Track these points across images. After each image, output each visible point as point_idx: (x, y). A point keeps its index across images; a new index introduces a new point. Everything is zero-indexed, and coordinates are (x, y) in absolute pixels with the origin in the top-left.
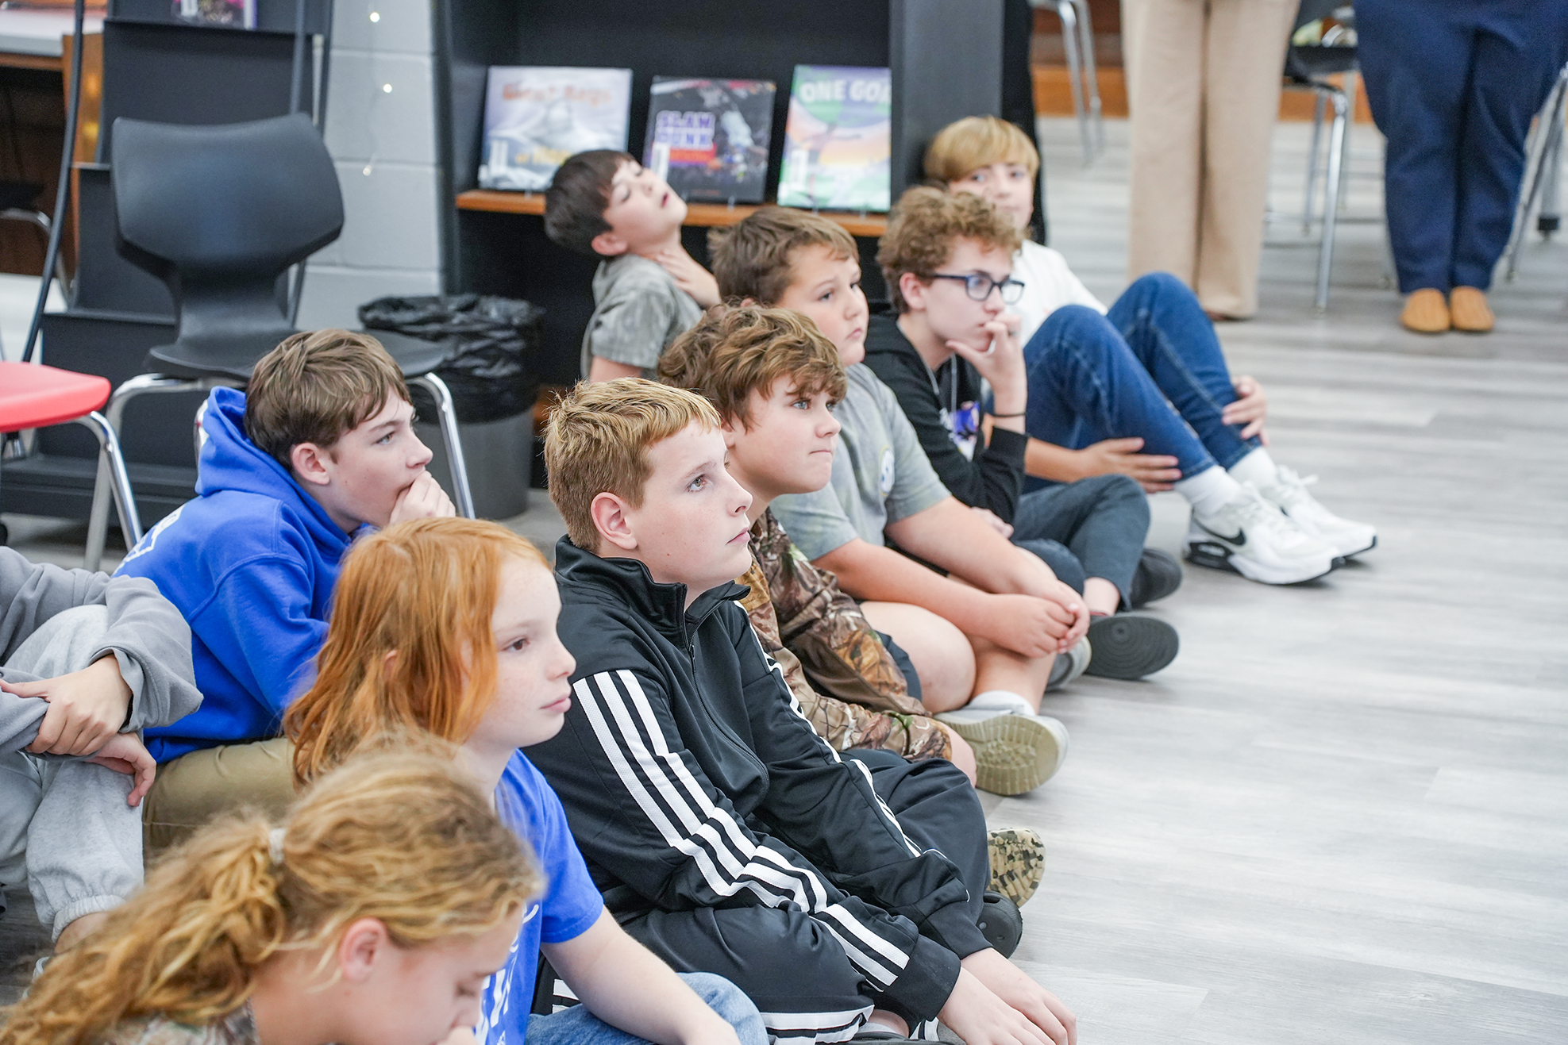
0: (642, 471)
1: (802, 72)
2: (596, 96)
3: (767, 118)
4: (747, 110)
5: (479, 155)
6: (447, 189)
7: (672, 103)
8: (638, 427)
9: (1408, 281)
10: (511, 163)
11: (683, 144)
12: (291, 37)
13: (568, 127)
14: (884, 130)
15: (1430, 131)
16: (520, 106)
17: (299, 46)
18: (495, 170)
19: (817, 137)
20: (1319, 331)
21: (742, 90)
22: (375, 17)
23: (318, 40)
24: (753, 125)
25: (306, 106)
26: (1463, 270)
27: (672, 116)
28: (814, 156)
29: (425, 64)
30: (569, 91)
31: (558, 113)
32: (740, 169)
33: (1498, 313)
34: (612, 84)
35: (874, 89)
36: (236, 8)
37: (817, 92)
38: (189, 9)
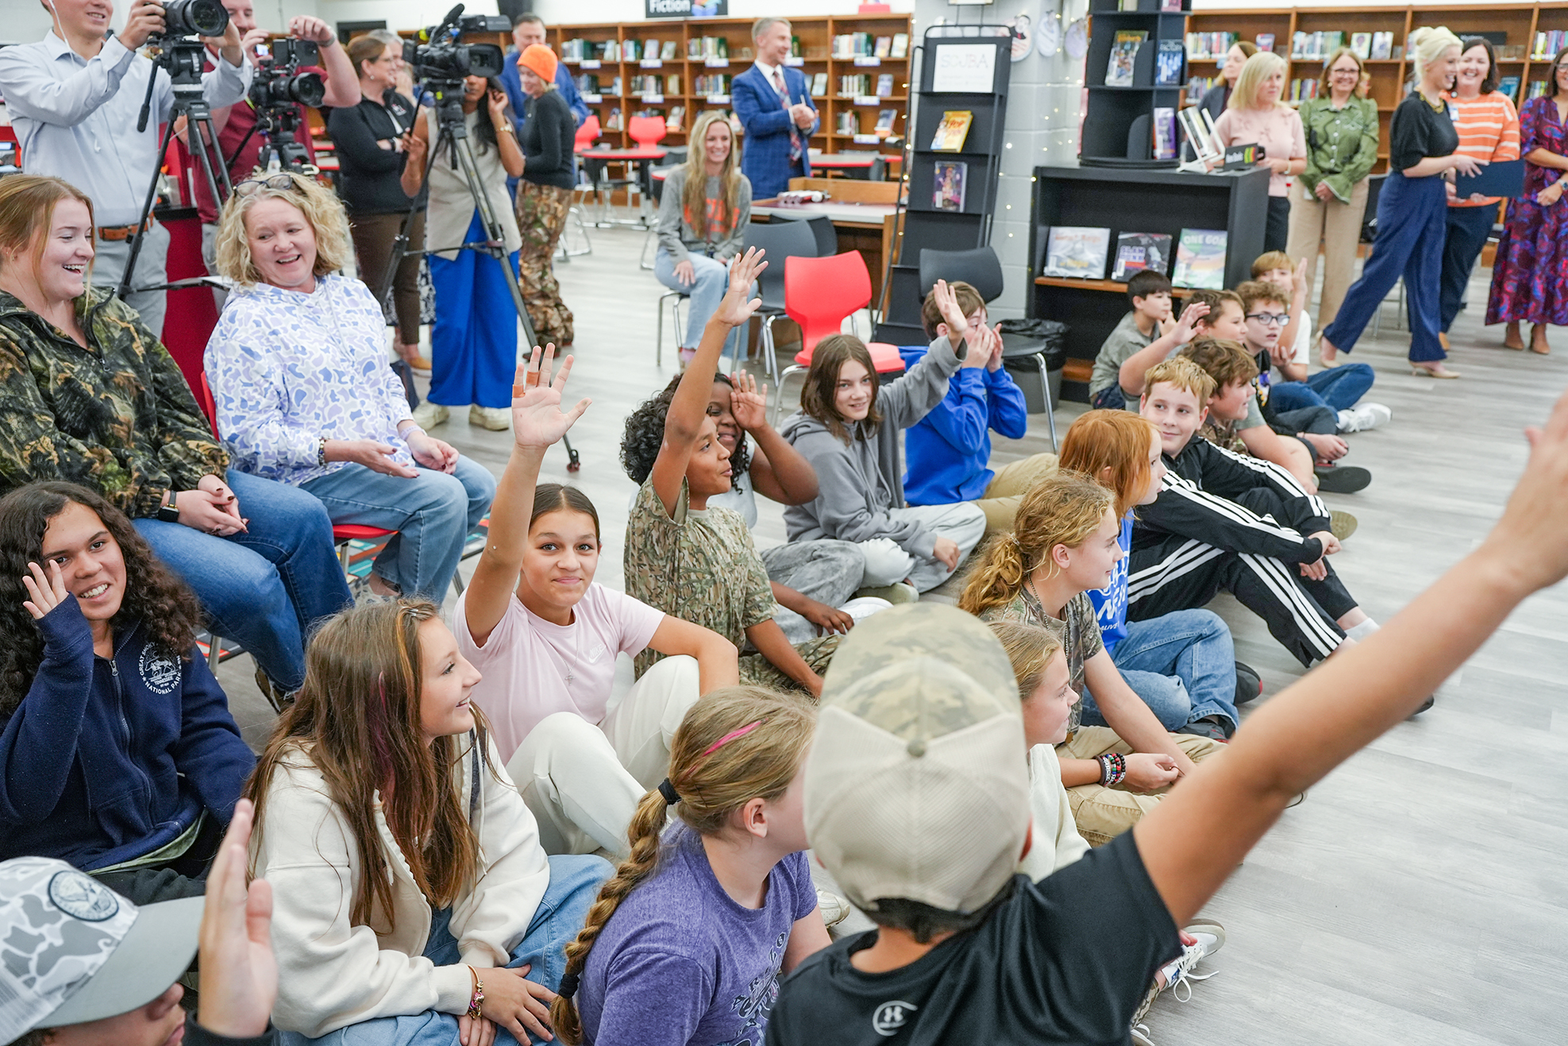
1: (1184, 231)
2: (1095, 239)
3: (1168, 250)
4: (1160, 246)
5: (1044, 263)
6: (1031, 277)
7: (1127, 242)
10: (1058, 266)
11: (1132, 260)
12: (980, 216)
13: (1082, 251)
14: (1223, 255)
16: (1063, 243)
17: (982, 218)
18: (1050, 269)
19: (1190, 258)
21: (1157, 238)
22: (1009, 207)
23: (989, 216)
24: (1162, 253)
25: (983, 243)
27: (1127, 248)
28: (1188, 266)
29: (1027, 225)
30: (1084, 237)
31: (1079, 246)
34: (1102, 235)
35: (1219, 240)
36: (957, 204)
37: (1190, 240)
38: (939, 204)
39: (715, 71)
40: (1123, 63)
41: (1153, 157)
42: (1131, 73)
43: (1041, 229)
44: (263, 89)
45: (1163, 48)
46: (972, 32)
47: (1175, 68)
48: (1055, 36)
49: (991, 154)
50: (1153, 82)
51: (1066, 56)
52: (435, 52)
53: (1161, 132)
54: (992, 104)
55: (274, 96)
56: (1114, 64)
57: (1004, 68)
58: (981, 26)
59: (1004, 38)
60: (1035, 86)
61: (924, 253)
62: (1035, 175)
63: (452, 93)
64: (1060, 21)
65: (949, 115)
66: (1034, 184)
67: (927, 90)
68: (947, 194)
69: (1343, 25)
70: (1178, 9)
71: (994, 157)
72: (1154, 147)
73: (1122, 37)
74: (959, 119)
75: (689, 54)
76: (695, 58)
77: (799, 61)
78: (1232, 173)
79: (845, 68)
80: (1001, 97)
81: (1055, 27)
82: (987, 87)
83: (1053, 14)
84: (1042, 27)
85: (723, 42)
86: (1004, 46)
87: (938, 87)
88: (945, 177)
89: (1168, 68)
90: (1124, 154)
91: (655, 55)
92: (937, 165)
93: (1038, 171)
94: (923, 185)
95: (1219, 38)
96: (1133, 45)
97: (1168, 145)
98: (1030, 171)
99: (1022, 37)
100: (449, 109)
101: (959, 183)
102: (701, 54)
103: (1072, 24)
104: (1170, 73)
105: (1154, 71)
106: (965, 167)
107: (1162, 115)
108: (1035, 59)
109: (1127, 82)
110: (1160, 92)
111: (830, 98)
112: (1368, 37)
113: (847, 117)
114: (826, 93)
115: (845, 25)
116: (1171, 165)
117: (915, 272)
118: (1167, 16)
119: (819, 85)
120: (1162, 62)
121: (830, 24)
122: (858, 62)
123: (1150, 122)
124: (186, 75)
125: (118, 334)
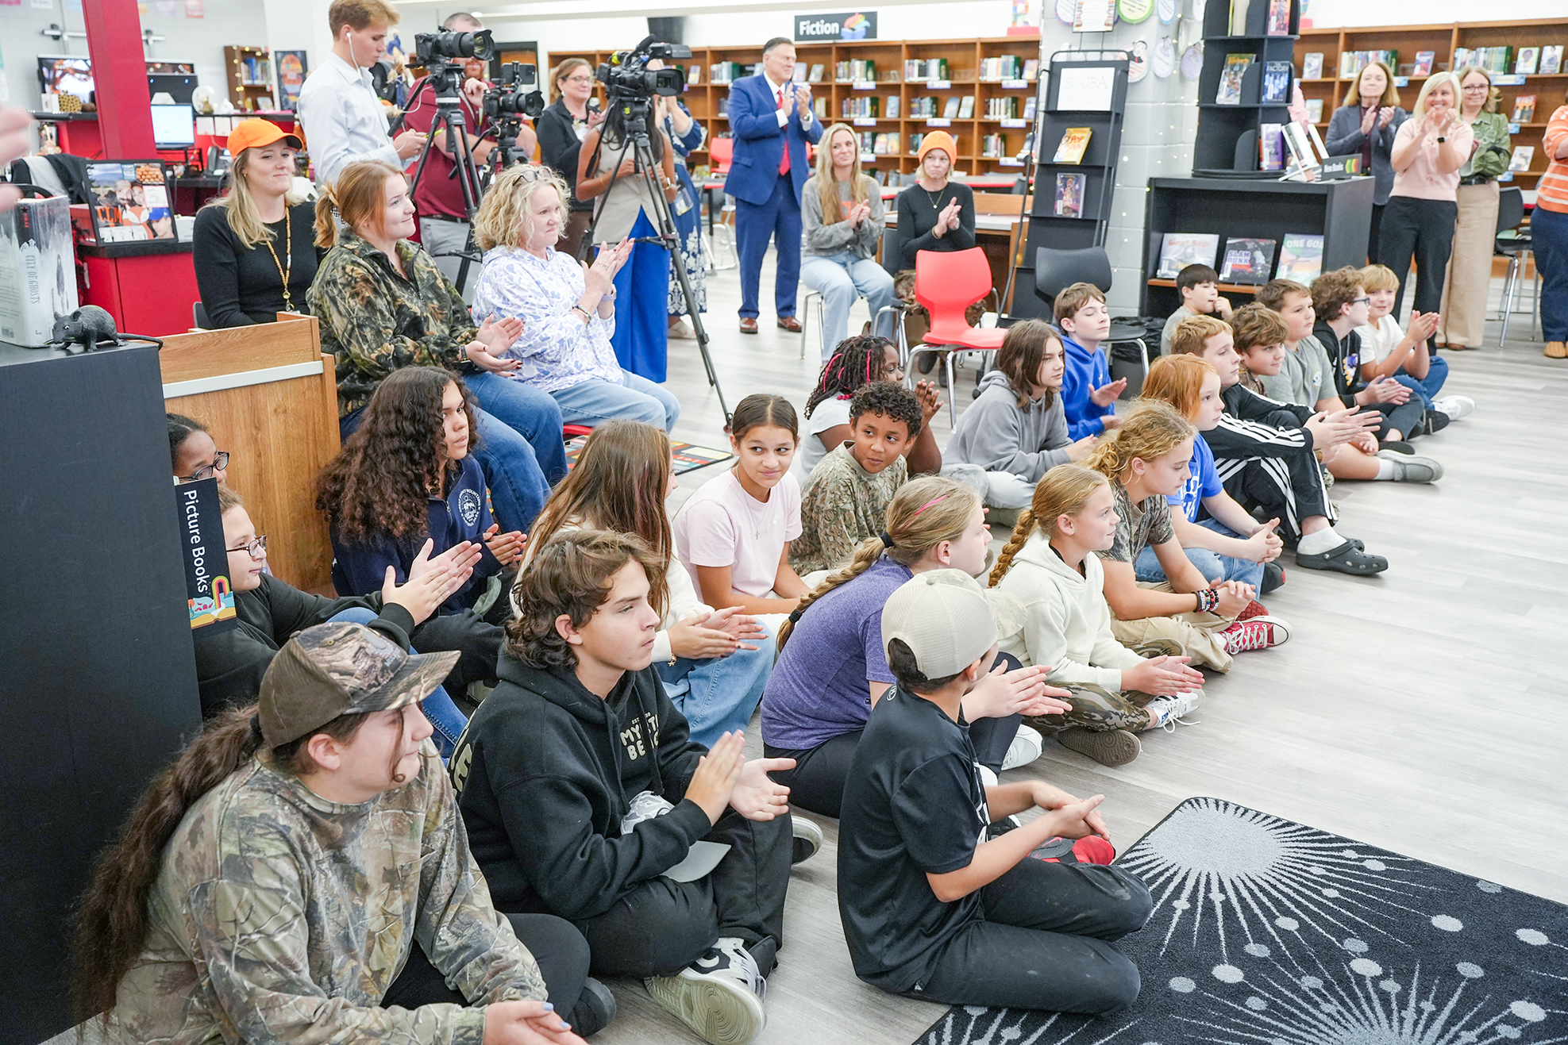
0: (1204, 346)
1: (1287, 236)
2: (1204, 244)
3: (1272, 254)
4: (1264, 251)
5: (1157, 266)
6: (1144, 277)
7: (1234, 247)
8: (1204, 331)
9: (1548, 336)
10: (1170, 269)
11: (1238, 262)
12: (1096, 221)
14: (1319, 255)
15: (1563, 272)
16: (1174, 248)
17: (1098, 224)
18: (1163, 271)
19: (1292, 261)
20: (1501, 355)
21: (1263, 243)
22: (1124, 214)
23: (1104, 223)
24: (1266, 256)
25: (1098, 244)
27: (1234, 252)
28: (1290, 268)
29: (1141, 231)
30: (1194, 242)
31: (1189, 250)
32: (1260, 272)
34: (1213, 240)
35: (1317, 243)
36: (1076, 211)
37: (1293, 244)
38: (1059, 212)
39: (862, 93)
40: (1232, 83)
41: (1259, 168)
42: (1239, 92)
43: (1155, 236)
44: (495, 103)
45: (1269, 68)
46: (1094, 57)
47: (1282, 87)
48: (1171, 59)
49: (1106, 165)
50: (1259, 100)
51: (1182, 77)
52: (626, 74)
53: (1268, 146)
54: (1109, 120)
55: (503, 108)
56: (1224, 84)
57: (1121, 88)
58: (1102, 51)
59: (1123, 61)
60: (1150, 105)
61: (1041, 251)
62: (1149, 185)
63: (638, 109)
64: (1176, 46)
65: (1071, 131)
66: (1148, 194)
67: (1051, 108)
68: (1068, 201)
70: (1285, 33)
71: (1110, 169)
72: (1260, 160)
73: (1232, 59)
74: (1079, 135)
75: (837, 77)
76: (843, 81)
77: (946, 84)
78: (1332, 181)
79: (992, 90)
80: (1117, 114)
81: (1171, 51)
82: (1106, 106)
83: (1169, 40)
84: (1158, 52)
85: (871, 64)
86: (1122, 70)
87: (1061, 106)
88: (1065, 186)
89: (1273, 87)
90: (1232, 167)
91: (803, 78)
92: (1060, 176)
93: (1152, 182)
94: (1046, 195)
96: (1241, 66)
97: (1275, 157)
98: (1145, 182)
99: (1140, 60)
100: (635, 122)
101: (1078, 192)
102: (849, 77)
103: (1188, 48)
104: (1277, 92)
105: (1261, 89)
106: (1083, 178)
107: (1269, 131)
108: (1151, 81)
109: (1235, 101)
110: (1267, 109)
111: (976, 120)
112: (1535, 51)
113: (993, 140)
114: (973, 116)
115: (993, 49)
116: (1277, 175)
117: (1032, 271)
118: (1274, 40)
119: (965, 108)
120: (1269, 81)
121: (978, 47)
122: (1005, 85)
123: (1257, 137)
124: (450, 90)
125: (425, 276)
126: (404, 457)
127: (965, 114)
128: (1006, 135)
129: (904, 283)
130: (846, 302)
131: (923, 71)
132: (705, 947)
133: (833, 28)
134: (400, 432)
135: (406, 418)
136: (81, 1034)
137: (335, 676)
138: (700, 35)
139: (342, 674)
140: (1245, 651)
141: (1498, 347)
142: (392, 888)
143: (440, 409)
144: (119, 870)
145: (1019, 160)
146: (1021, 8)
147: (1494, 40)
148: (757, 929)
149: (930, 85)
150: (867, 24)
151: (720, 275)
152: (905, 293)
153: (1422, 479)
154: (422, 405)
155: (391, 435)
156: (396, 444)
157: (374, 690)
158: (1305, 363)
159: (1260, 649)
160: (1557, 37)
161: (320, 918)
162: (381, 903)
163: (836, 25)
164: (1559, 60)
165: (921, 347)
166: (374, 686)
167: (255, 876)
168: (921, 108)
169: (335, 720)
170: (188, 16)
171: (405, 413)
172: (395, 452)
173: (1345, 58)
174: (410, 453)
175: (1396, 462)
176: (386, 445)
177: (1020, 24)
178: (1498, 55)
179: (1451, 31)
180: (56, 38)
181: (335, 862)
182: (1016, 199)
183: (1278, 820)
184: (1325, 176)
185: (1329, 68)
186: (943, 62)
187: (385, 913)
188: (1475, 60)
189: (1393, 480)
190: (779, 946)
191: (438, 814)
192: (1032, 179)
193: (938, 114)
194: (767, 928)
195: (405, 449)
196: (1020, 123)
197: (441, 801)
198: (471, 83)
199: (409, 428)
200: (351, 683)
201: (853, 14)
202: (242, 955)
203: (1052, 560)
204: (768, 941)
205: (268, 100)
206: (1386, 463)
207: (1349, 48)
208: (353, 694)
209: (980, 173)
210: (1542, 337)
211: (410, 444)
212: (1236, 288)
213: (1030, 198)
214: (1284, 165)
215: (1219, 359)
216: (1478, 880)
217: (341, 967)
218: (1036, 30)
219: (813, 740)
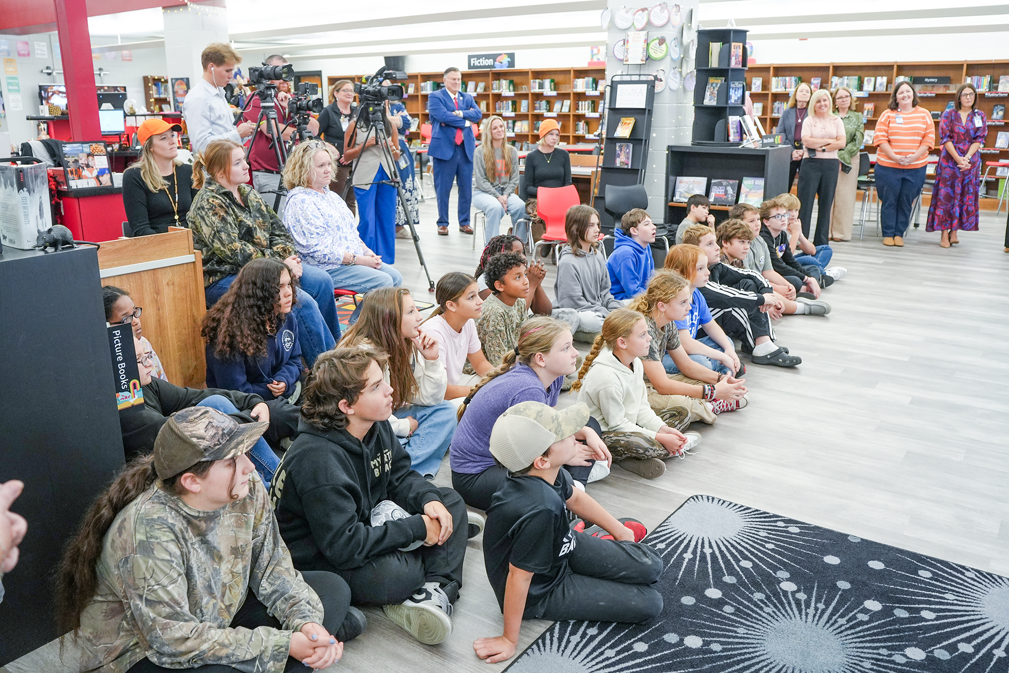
1: (745, 178)
2: (699, 183)
3: (736, 188)
4: (732, 186)
5: (673, 195)
6: (666, 201)
7: (715, 184)
8: (699, 233)
9: (885, 234)
10: (680, 197)
11: (718, 193)
12: (638, 170)
13: (693, 189)
14: (762, 191)
15: (892, 199)
16: (683, 185)
17: (639, 172)
18: (676, 198)
19: (747, 191)
20: (861, 244)
21: (731, 182)
22: (654, 167)
23: (644, 170)
24: (733, 190)
25: (640, 183)
26: (897, 233)
27: (715, 187)
28: (746, 196)
29: (664, 175)
30: (694, 182)
31: (691, 186)
32: (730, 198)
33: (905, 243)
34: (703, 180)
35: (760, 182)
36: (627, 164)
37: (747, 182)
38: (618, 165)
39: (507, 98)
40: (712, 93)
41: (728, 140)
42: (716, 98)
44: (295, 105)
45: (732, 85)
46: (636, 78)
47: (739, 96)
48: (678, 80)
49: (644, 139)
50: (727, 103)
51: (685, 90)
52: (370, 89)
53: (732, 128)
54: (645, 114)
55: (300, 109)
56: (708, 94)
57: (651, 96)
58: (640, 75)
59: (651, 81)
60: (668, 105)
61: (608, 187)
62: (668, 150)
63: (377, 108)
64: (681, 73)
65: (623, 119)
66: (668, 154)
67: (612, 107)
68: (623, 159)
69: (860, 73)
70: (740, 66)
71: (646, 140)
72: (728, 136)
73: (712, 80)
74: (628, 122)
75: (493, 89)
76: (496, 91)
77: (554, 93)
78: (768, 148)
79: (580, 96)
80: (649, 110)
81: (678, 75)
82: (642, 105)
83: (677, 69)
84: (671, 75)
85: (511, 82)
86: (651, 85)
87: (618, 105)
88: (621, 150)
89: (735, 96)
90: (713, 140)
91: (473, 90)
92: (618, 145)
93: (669, 148)
94: (610, 155)
95: (791, 80)
96: (717, 84)
97: (737, 134)
98: (665, 148)
99: (661, 80)
100: (375, 115)
101: (628, 153)
102: (499, 89)
103: (687, 74)
104: (736, 98)
105: (728, 97)
106: (631, 146)
107: (733, 120)
108: (667, 91)
109: (714, 103)
110: (730, 108)
111: (572, 113)
112: (873, 79)
113: (581, 124)
114: (569, 111)
115: (580, 73)
116: (738, 144)
117: (603, 198)
118: (734, 70)
119: (566, 106)
120: (732, 92)
121: (572, 72)
122: (587, 93)
123: (727, 123)
124: (268, 99)
125: (255, 204)
126: (256, 310)
127: (565, 110)
128: (588, 121)
129: (531, 206)
130: (498, 217)
131: (541, 86)
132: (418, 588)
133: (490, 62)
134: (254, 295)
135: (258, 288)
136: (62, 643)
137: (195, 440)
138: (414, 67)
139: (198, 439)
140: (724, 412)
141: (859, 240)
142: (236, 558)
143: (278, 284)
144: (79, 550)
145: (595, 136)
146: (595, 51)
147: (852, 72)
148: (447, 577)
149: (545, 94)
150: (509, 60)
151: (427, 202)
152: (531, 211)
153: (820, 313)
154: (268, 281)
155: (249, 297)
156: (252, 301)
157: (218, 447)
158: (755, 251)
159: (732, 411)
160: (883, 72)
161: (194, 576)
162: (230, 567)
163: (492, 60)
164: (885, 84)
165: (540, 242)
166: (218, 445)
167: (155, 552)
168: (540, 106)
169: (196, 465)
170: (123, 60)
171: (258, 285)
172: (251, 307)
173: (774, 80)
174: (259, 308)
175: (806, 304)
176: (247, 302)
177: (595, 60)
178: (854, 81)
179: (829, 67)
180: (49, 74)
181: (202, 543)
182: (594, 157)
183: (742, 506)
184: (764, 145)
185: (765, 85)
186: (552, 81)
187: (232, 572)
188: (842, 83)
189: (804, 314)
190: (460, 586)
191: (262, 515)
192: (603, 146)
193: (550, 110)
194: (454, 576)
195: (256, 306)
196: (596, 115)
197: (263, 508)
198: (282, 95)
199: (259, 293)
200: (204, 444)
201: (501, 54)
202: (149, 597)
203: (614, 362)
204: (455, 584)
205: (168, 106)
206: (800, 304)
207: (776, 75)
208: (205, 450)
209: (574, 143)
210: (881, 234)
211: (260, 303)
212: (717, 207)
213: (601, 157)
214: (742, 139)
215: (708, 248)
216: (848, 535)
217: (207, 604)
218: (603, 63)
219: (479, 468)
